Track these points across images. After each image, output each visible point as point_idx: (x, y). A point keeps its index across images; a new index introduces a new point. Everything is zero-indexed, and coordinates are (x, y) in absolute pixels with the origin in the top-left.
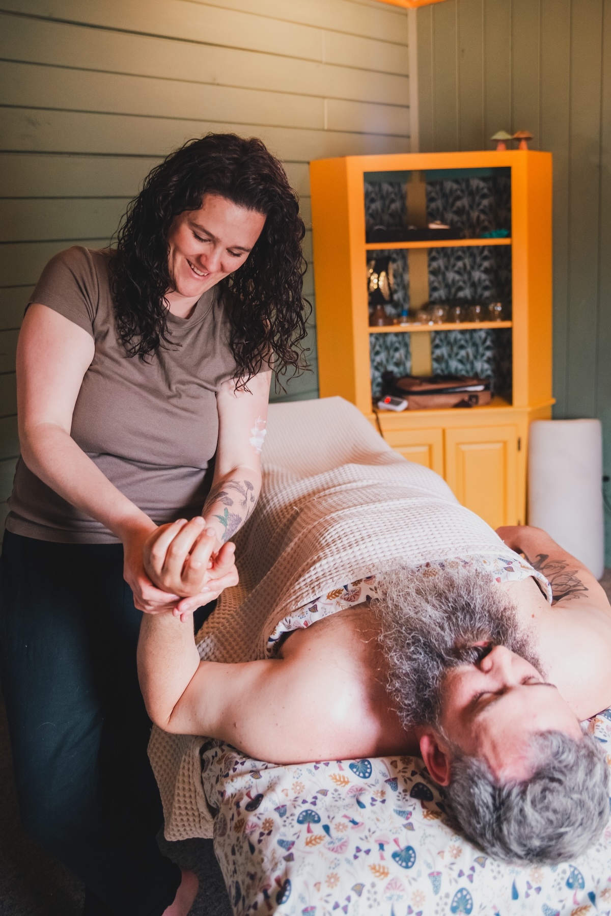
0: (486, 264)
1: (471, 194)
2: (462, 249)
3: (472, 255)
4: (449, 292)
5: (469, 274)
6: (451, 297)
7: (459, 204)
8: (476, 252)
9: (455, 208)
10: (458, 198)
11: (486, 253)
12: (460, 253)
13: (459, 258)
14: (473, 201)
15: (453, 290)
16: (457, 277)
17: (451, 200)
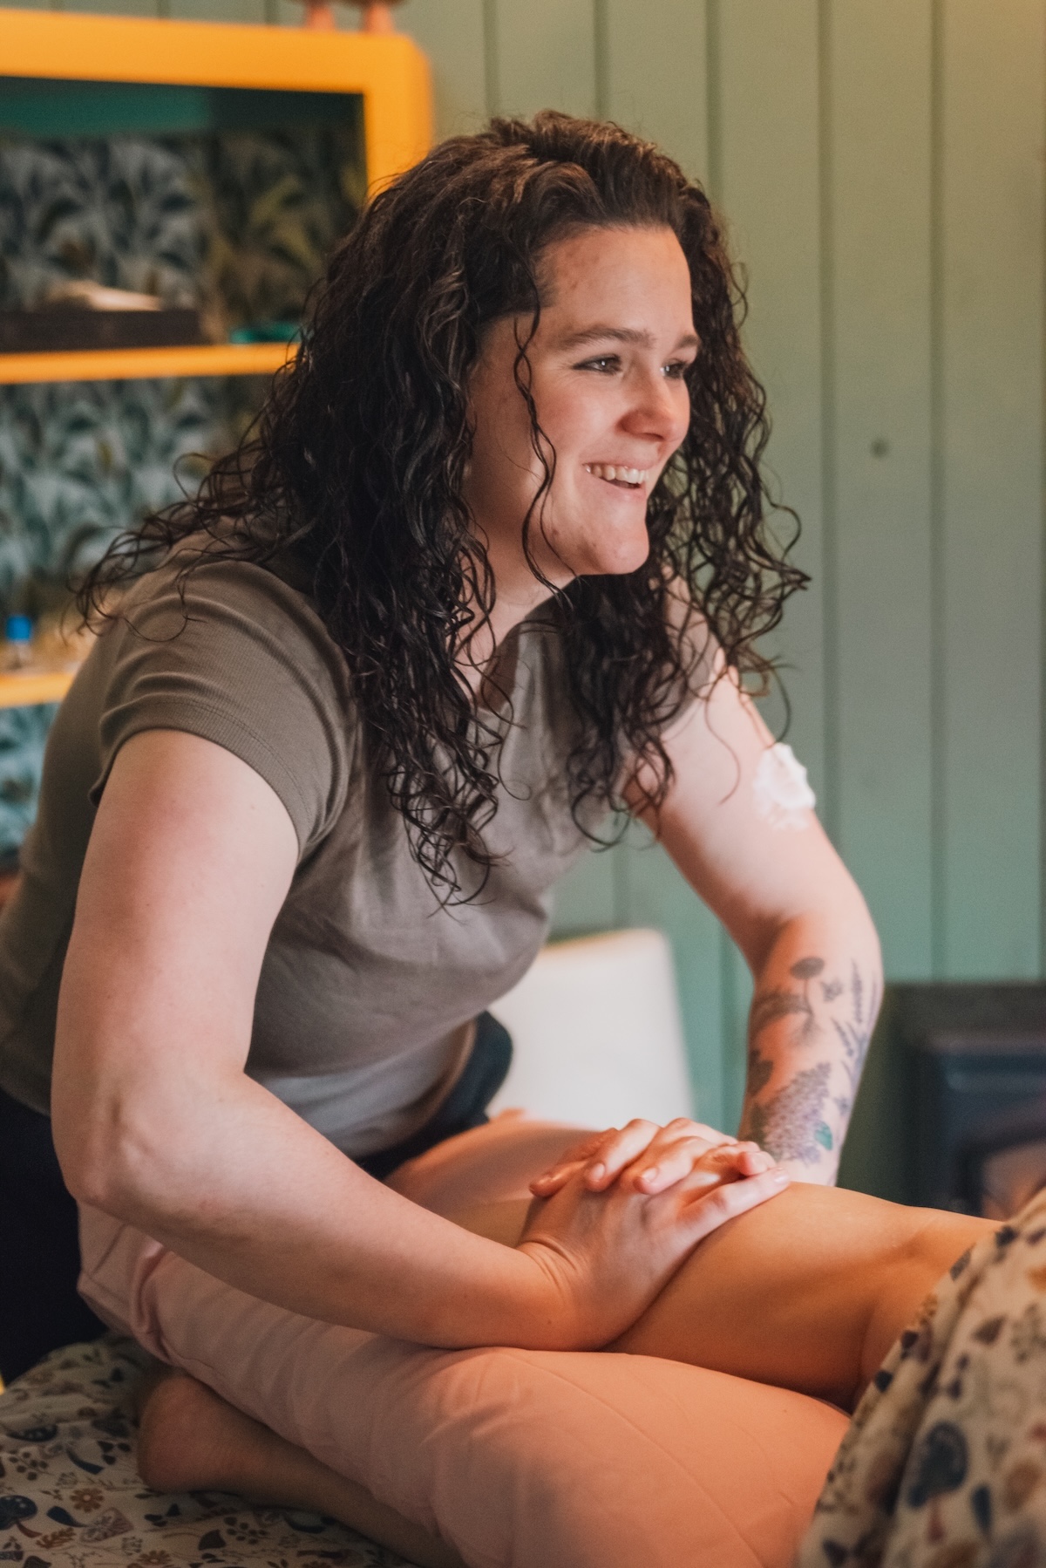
0: (193, 443)
1: (121, 193)
2: (90, 388)
3: (135, 414)
4: (46, 546)
5: (127, 482)
6: (54, 564)
7: (69, 230)
8: (148, 399)
9: (53, 246)
10: (63, 209)
11: (190, 402)
12: (84, 407)
13: (80, 425)
14: (130, 220)
15: (60, 541)
16: (75, 493)
17: (34, 216)
